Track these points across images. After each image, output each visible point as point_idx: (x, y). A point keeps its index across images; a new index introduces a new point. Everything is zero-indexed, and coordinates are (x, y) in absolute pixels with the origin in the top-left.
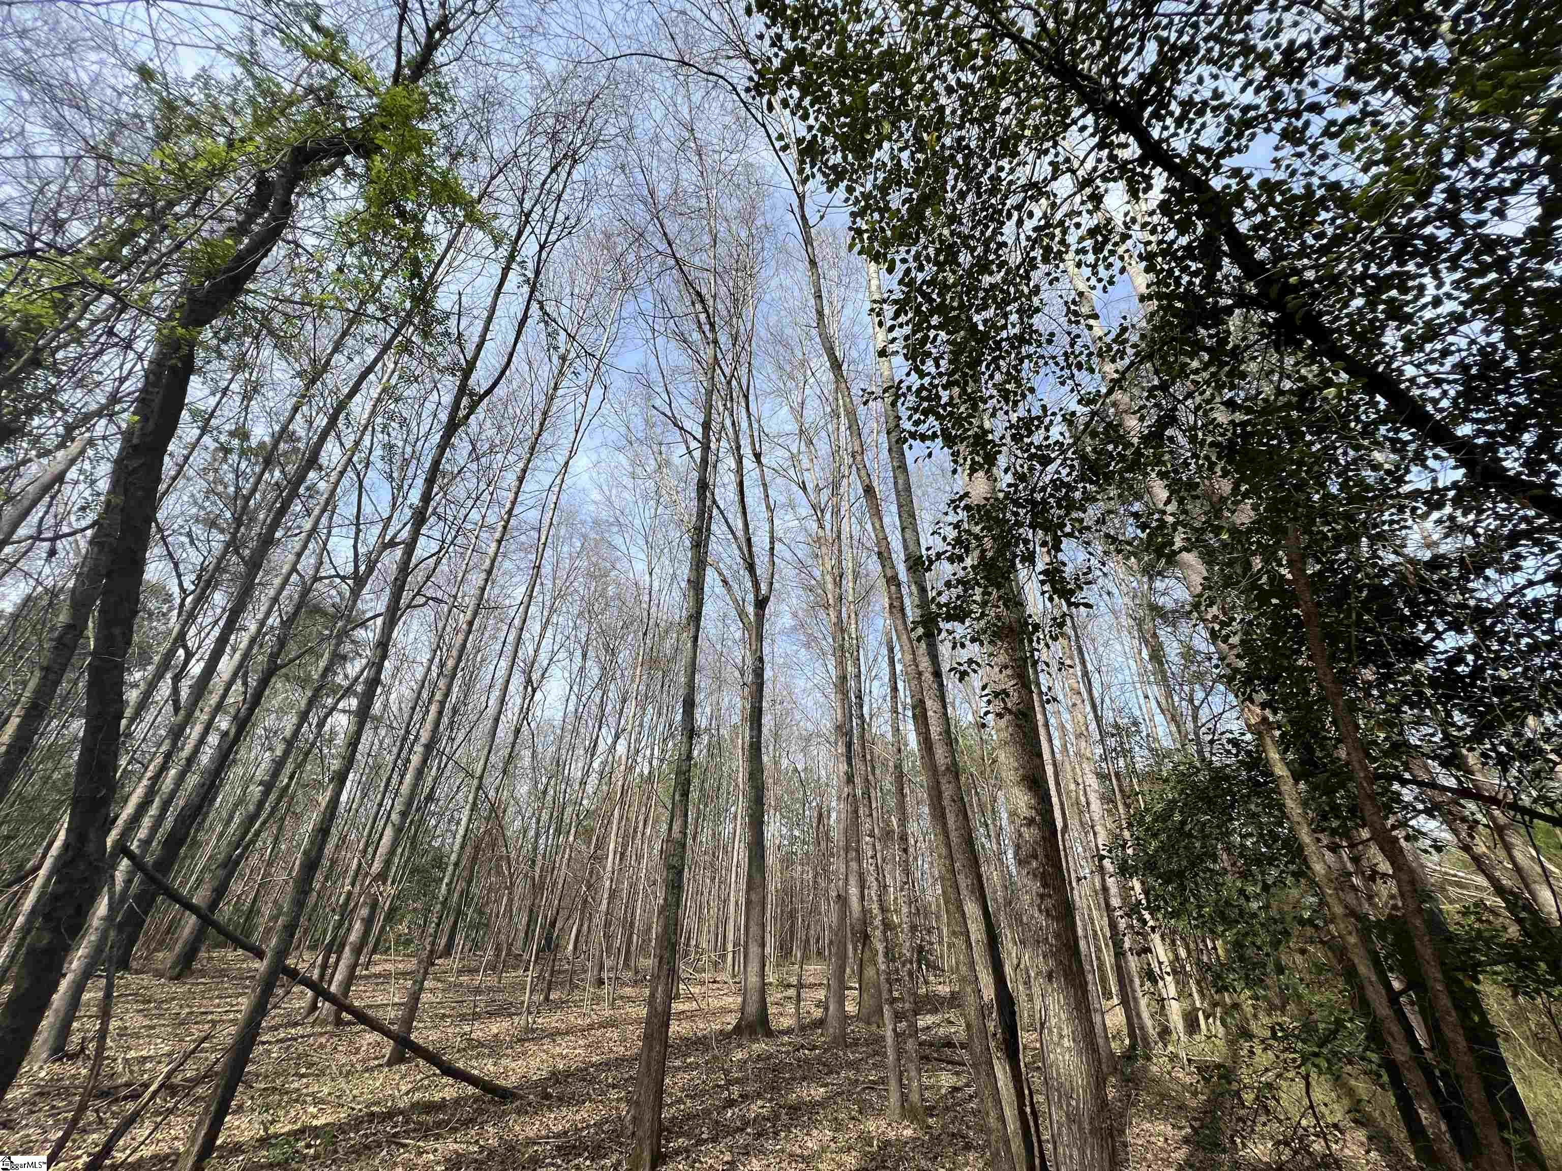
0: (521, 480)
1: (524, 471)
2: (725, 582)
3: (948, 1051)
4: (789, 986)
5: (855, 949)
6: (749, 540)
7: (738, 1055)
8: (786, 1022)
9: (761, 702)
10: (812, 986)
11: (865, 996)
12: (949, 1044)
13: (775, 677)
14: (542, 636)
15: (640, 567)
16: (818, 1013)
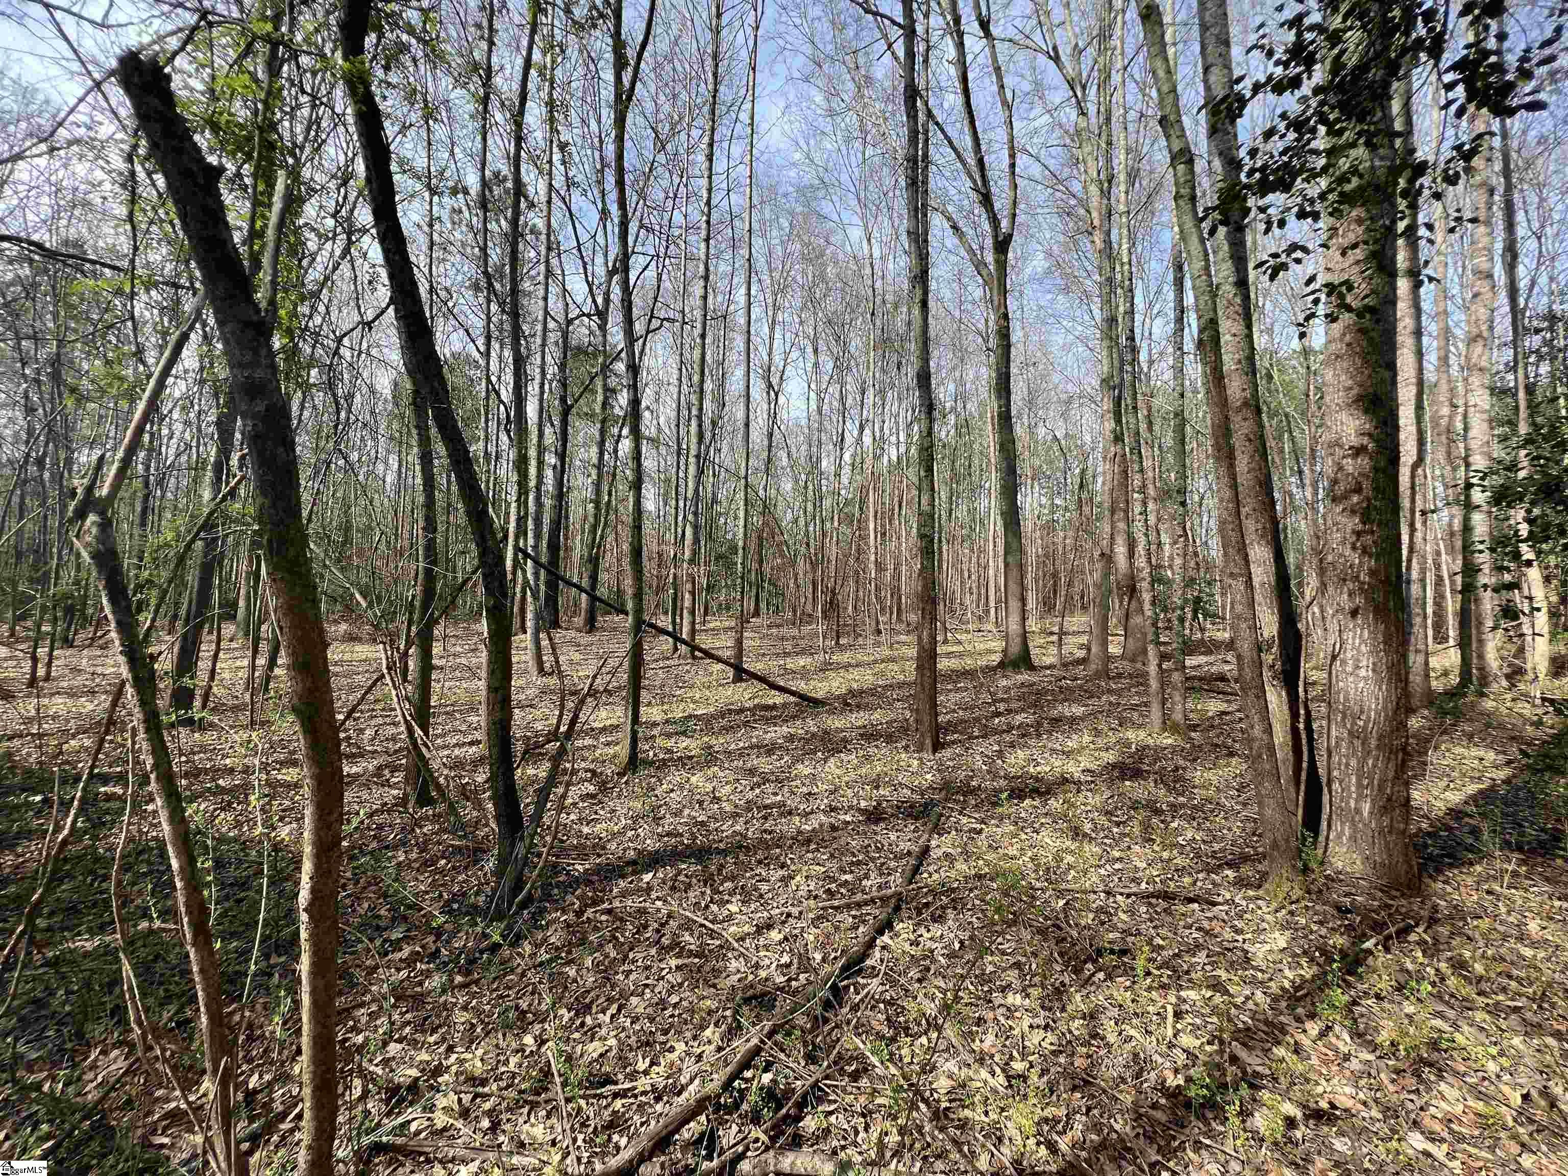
0: (710, 158)
1: (711, 145)
2: (955, 227)
3: (1221, 684)
4: (1052, 633)
5: (1121, 602)
6: (981, 162)
7: (1004, 683)
8: (1048, 661)
9: (1008, 367)
10: (1074, 633)
11: (1130, 640)
12: (1222, 678)
13: (1026, 336)
14: (772, 339)
15: (856, 233)
16: (1081, 654)
